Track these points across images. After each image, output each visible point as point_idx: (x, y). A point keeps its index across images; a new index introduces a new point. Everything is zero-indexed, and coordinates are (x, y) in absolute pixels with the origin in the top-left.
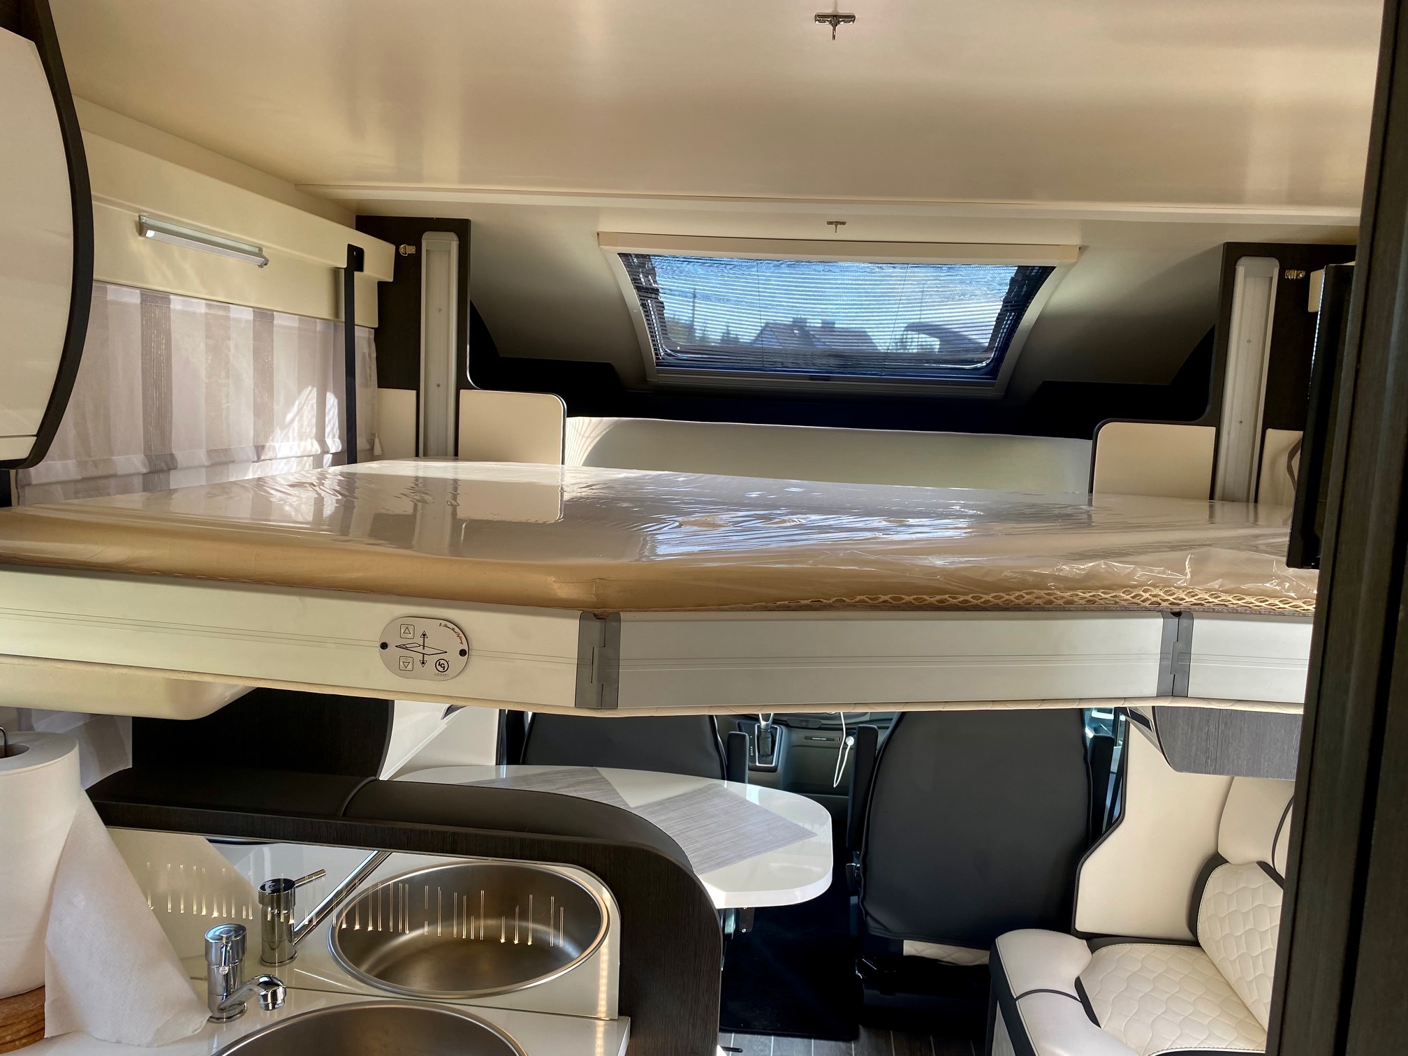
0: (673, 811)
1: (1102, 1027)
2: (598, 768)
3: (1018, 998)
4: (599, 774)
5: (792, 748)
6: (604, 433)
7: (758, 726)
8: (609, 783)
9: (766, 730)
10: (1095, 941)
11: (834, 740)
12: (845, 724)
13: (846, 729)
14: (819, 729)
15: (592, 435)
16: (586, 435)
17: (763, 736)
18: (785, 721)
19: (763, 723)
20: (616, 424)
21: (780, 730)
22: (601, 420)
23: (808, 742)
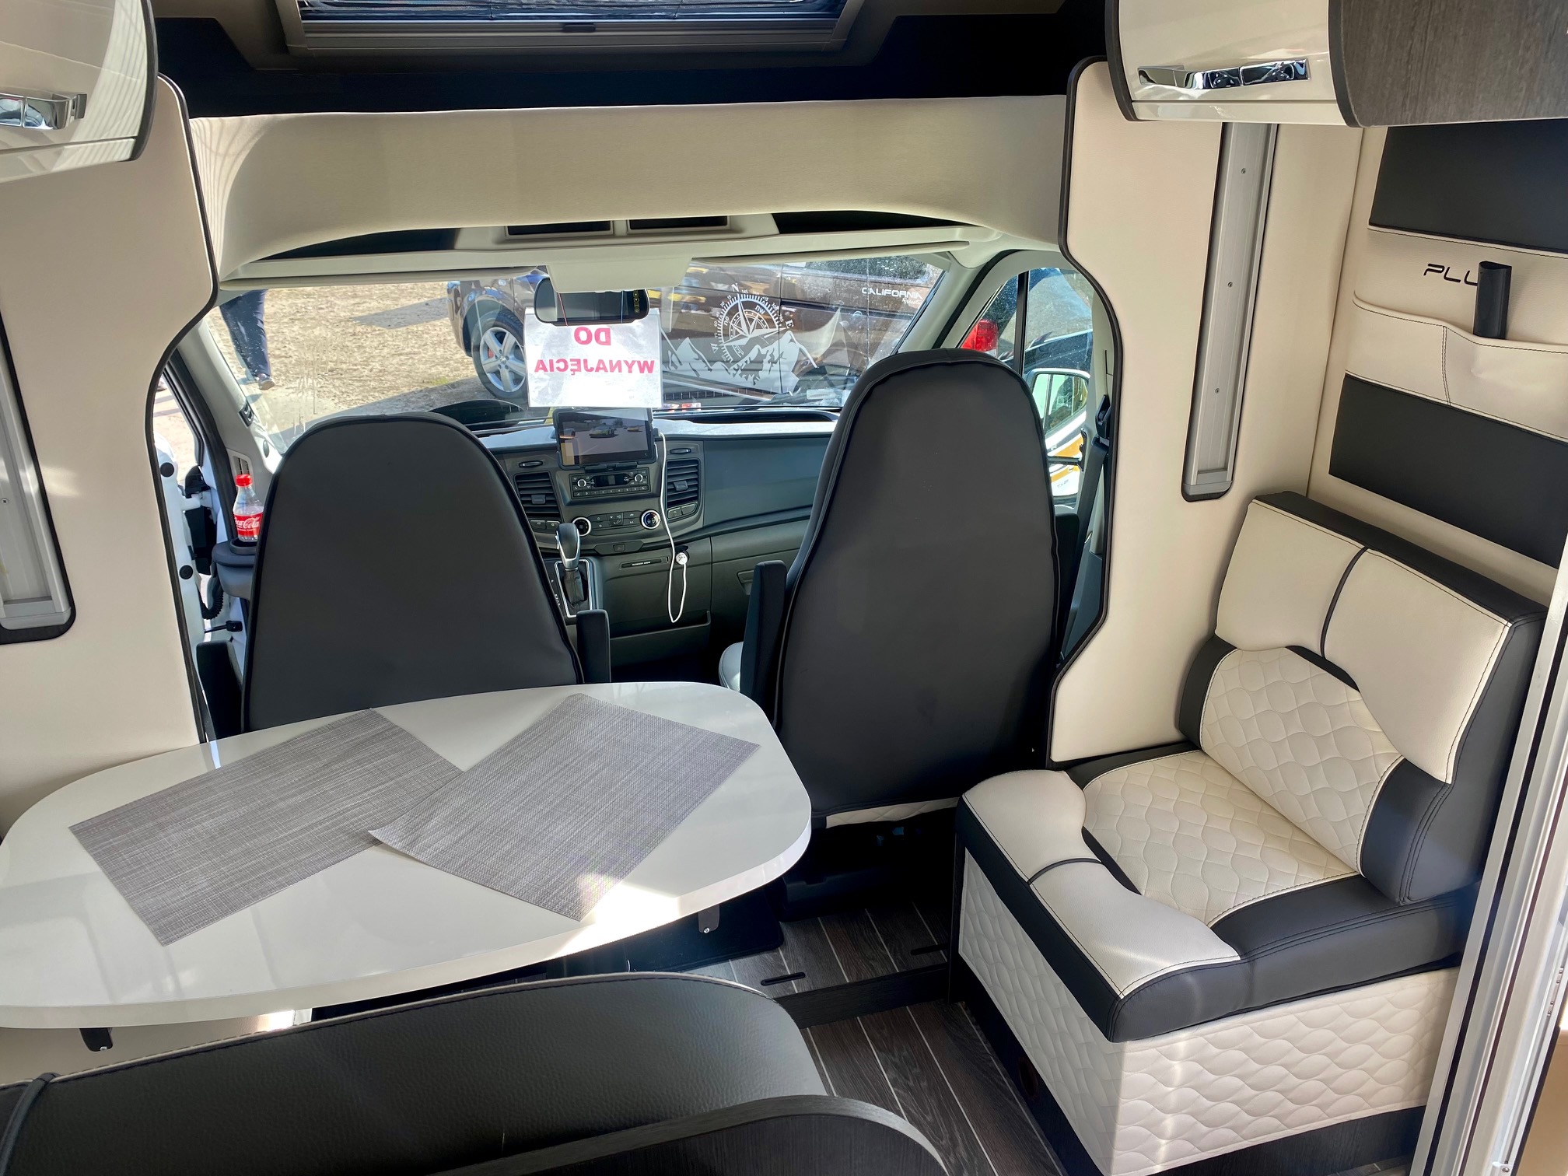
0: (532, 760)
1: (1143, 893)
2: (379, 710)
3: (1031, 880)
4: (384, 720)
5: (607, 581)
6: (252, 144)
7: (559, 564)
8: (409, 735)
9: (572, 570)
10: (1082, 770)
11: (660, 562)
12: (673, 539)
13: (675, 544)
14: (642, 550)
15: (232, 150)
16: (222, 150)
17: (569, 575)
18: (594, 550)
19: (567, 561)
20: (270, 128)
21: (591, 564)
22: (242, 123)
23: (628, 570)
